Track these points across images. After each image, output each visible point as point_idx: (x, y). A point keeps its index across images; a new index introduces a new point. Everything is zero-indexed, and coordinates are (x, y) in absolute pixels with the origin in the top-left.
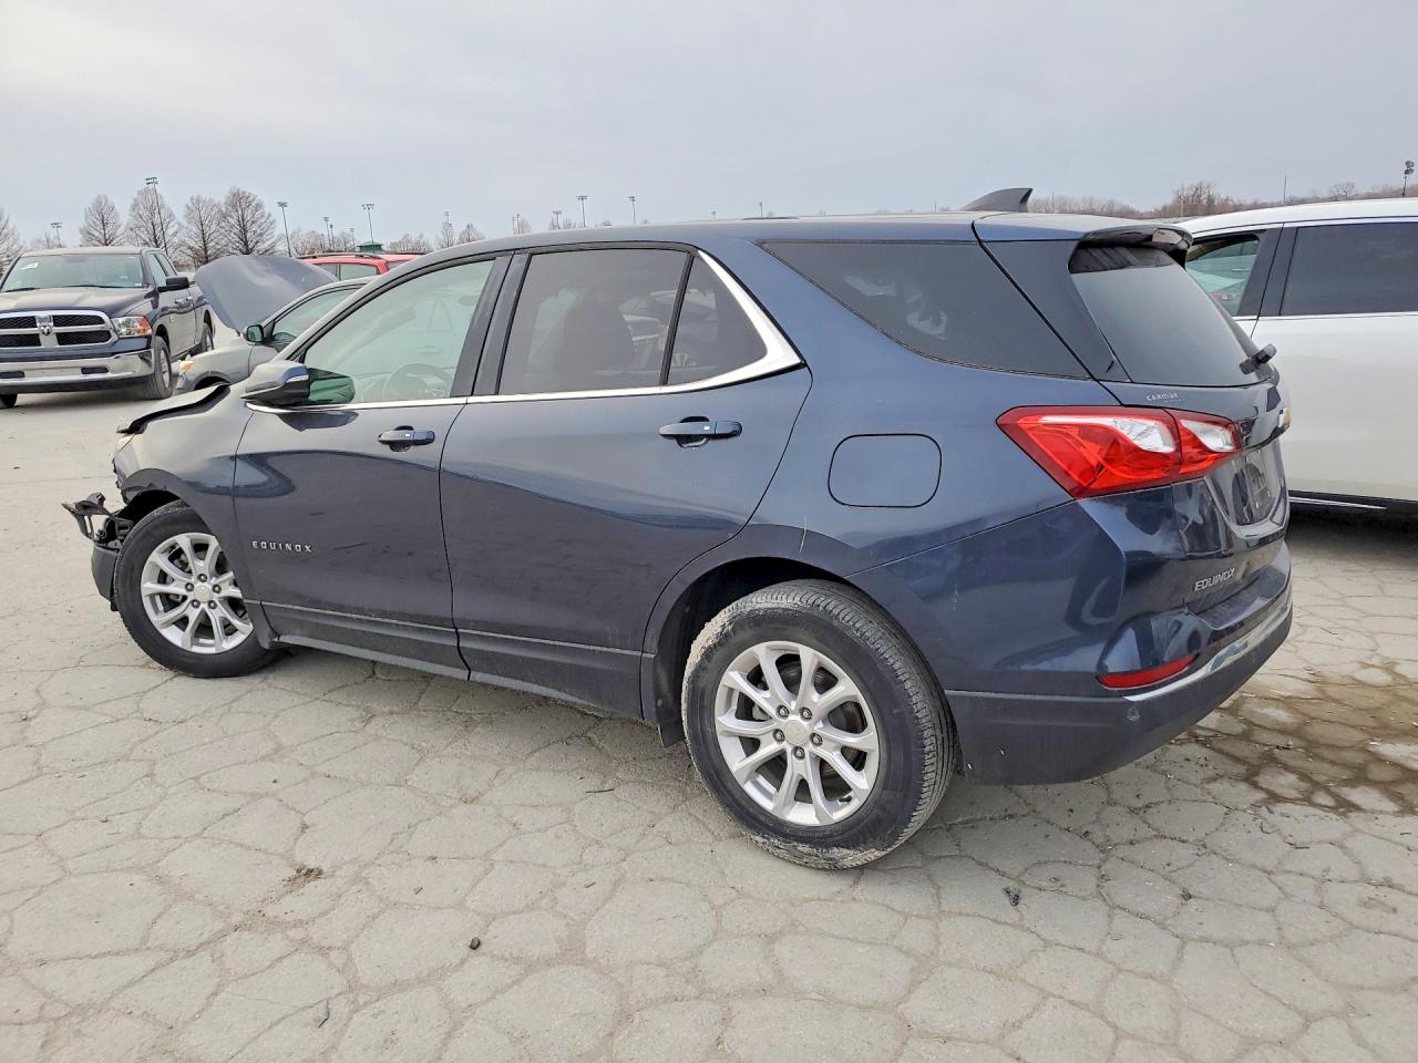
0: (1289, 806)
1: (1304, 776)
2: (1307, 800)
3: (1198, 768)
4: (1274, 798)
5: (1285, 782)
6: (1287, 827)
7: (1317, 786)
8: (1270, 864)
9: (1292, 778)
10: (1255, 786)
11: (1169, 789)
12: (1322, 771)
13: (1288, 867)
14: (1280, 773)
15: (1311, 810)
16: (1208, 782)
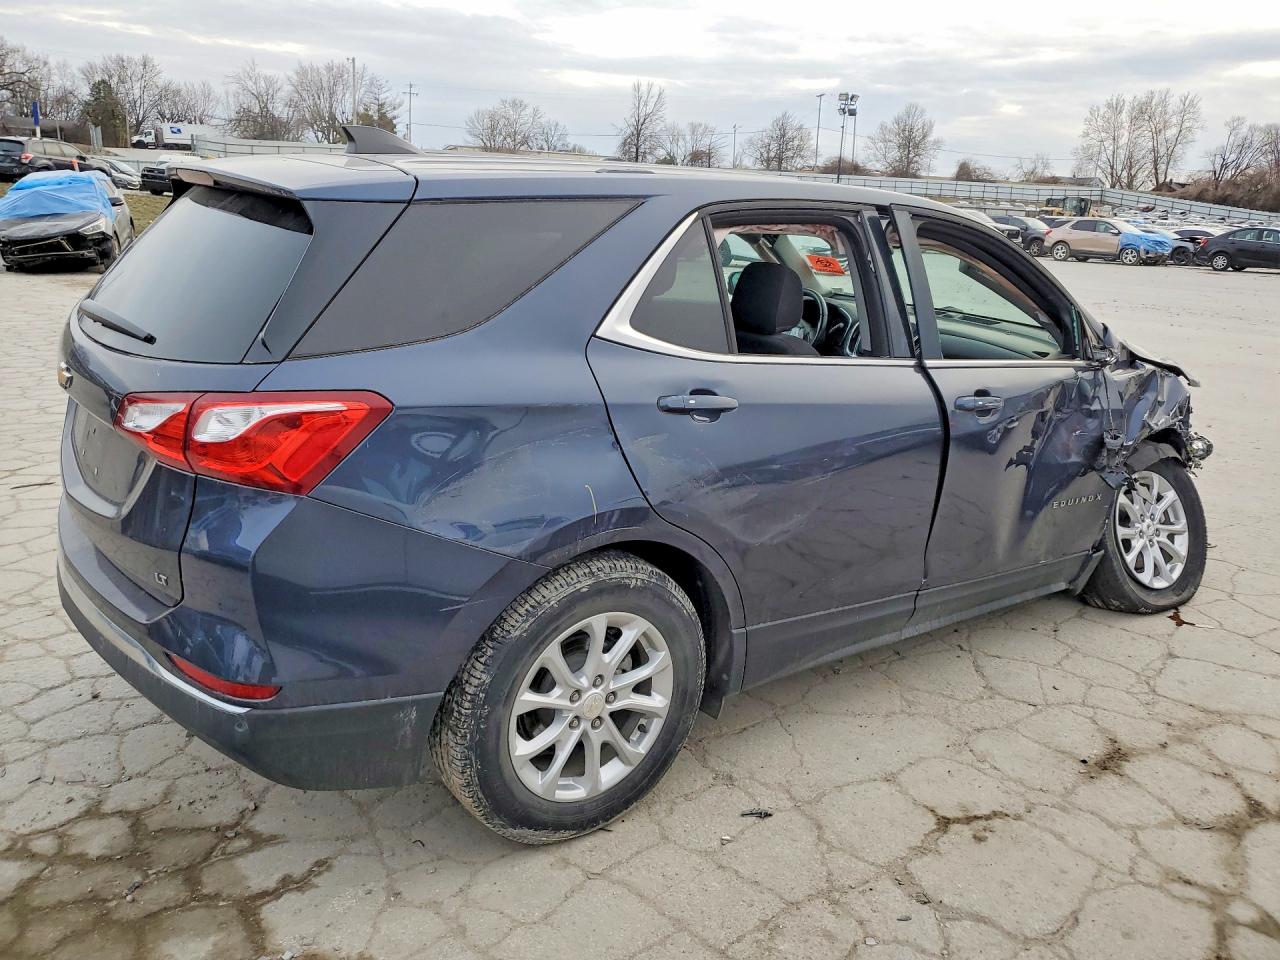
0: (74, 814)
1: (82, 861)
2: (59, 832)
3: (196, 795)
4: (93, 812)
5: (97, 839)
6: (61, 792)
7: (60, 856)
8: (54, 753)
9: (94, 849)
10: (122, 814)
11: (194, 758)
12: (66, 885)
13: (36, 758)
14: (111, 848)
15: (48, 823)
16: (169, 787)
